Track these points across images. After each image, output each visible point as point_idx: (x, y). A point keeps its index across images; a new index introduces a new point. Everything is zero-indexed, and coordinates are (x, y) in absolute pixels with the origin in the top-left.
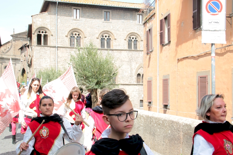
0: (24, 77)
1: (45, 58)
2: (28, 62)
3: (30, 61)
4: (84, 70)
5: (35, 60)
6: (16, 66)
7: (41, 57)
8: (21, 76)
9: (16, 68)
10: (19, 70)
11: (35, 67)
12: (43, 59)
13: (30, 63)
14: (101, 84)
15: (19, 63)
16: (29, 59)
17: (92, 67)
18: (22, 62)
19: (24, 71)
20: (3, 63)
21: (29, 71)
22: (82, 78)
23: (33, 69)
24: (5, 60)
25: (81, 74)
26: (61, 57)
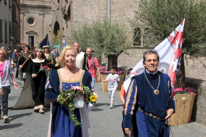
0: (58, 36)
1: (90, 4)
2: (65, 11)
3: (67, 10)
4: (163, 22)
5: (76, 7)
6: (44, 18)
7: (84, 2)
8: (53, 33)
9: (44, 21)
10: (50, 24)
11: (75, 20)
12: (89, 6)
13: (67, 13)
14: (193, 45)
15: (49, 14)
16: (65, 7)
17: (177, 16)
18: (54, 11)
19: (57, 27)
20: (26, 14)
21: (65, 27)
22: (159, 36)
23: (72, 23)
24: (28, 8)
25: (157, 29)
26: (116, 3)
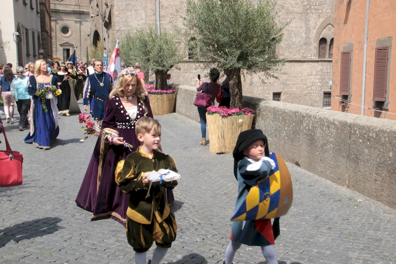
0: (99, 49)
1: (135, 9)
2: (105, 17)
3: (107, 16)
4: (215, 30)
5: (117, 13)
6: (82, 26)
7: (128, 7)
8: (92, 45)
9: (81, 30)
10: (89, 33)
11: (117, 28)
12: (133, 11)
13: (107, 20)
14: (250, 58)
15: (87, 21)
16: (105, 12)
17: (231, 23)
18: (92, 17)
19: (96, 36)
20: (59, 22)
21: (106, 36)
22: (211, 46)
23: (114, 32)
24: (61, 14)
25: (209, 39)
26: (167, 8)
